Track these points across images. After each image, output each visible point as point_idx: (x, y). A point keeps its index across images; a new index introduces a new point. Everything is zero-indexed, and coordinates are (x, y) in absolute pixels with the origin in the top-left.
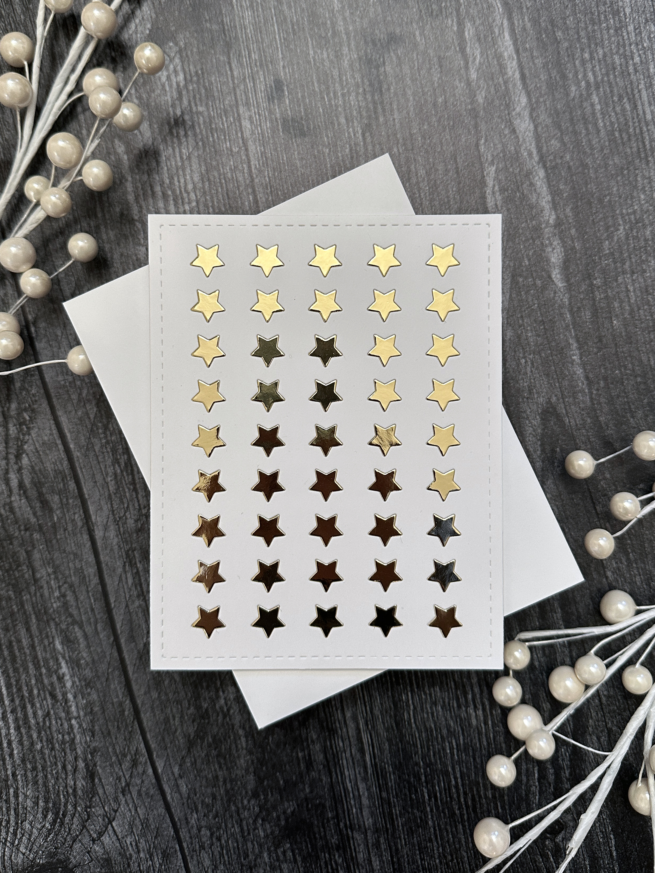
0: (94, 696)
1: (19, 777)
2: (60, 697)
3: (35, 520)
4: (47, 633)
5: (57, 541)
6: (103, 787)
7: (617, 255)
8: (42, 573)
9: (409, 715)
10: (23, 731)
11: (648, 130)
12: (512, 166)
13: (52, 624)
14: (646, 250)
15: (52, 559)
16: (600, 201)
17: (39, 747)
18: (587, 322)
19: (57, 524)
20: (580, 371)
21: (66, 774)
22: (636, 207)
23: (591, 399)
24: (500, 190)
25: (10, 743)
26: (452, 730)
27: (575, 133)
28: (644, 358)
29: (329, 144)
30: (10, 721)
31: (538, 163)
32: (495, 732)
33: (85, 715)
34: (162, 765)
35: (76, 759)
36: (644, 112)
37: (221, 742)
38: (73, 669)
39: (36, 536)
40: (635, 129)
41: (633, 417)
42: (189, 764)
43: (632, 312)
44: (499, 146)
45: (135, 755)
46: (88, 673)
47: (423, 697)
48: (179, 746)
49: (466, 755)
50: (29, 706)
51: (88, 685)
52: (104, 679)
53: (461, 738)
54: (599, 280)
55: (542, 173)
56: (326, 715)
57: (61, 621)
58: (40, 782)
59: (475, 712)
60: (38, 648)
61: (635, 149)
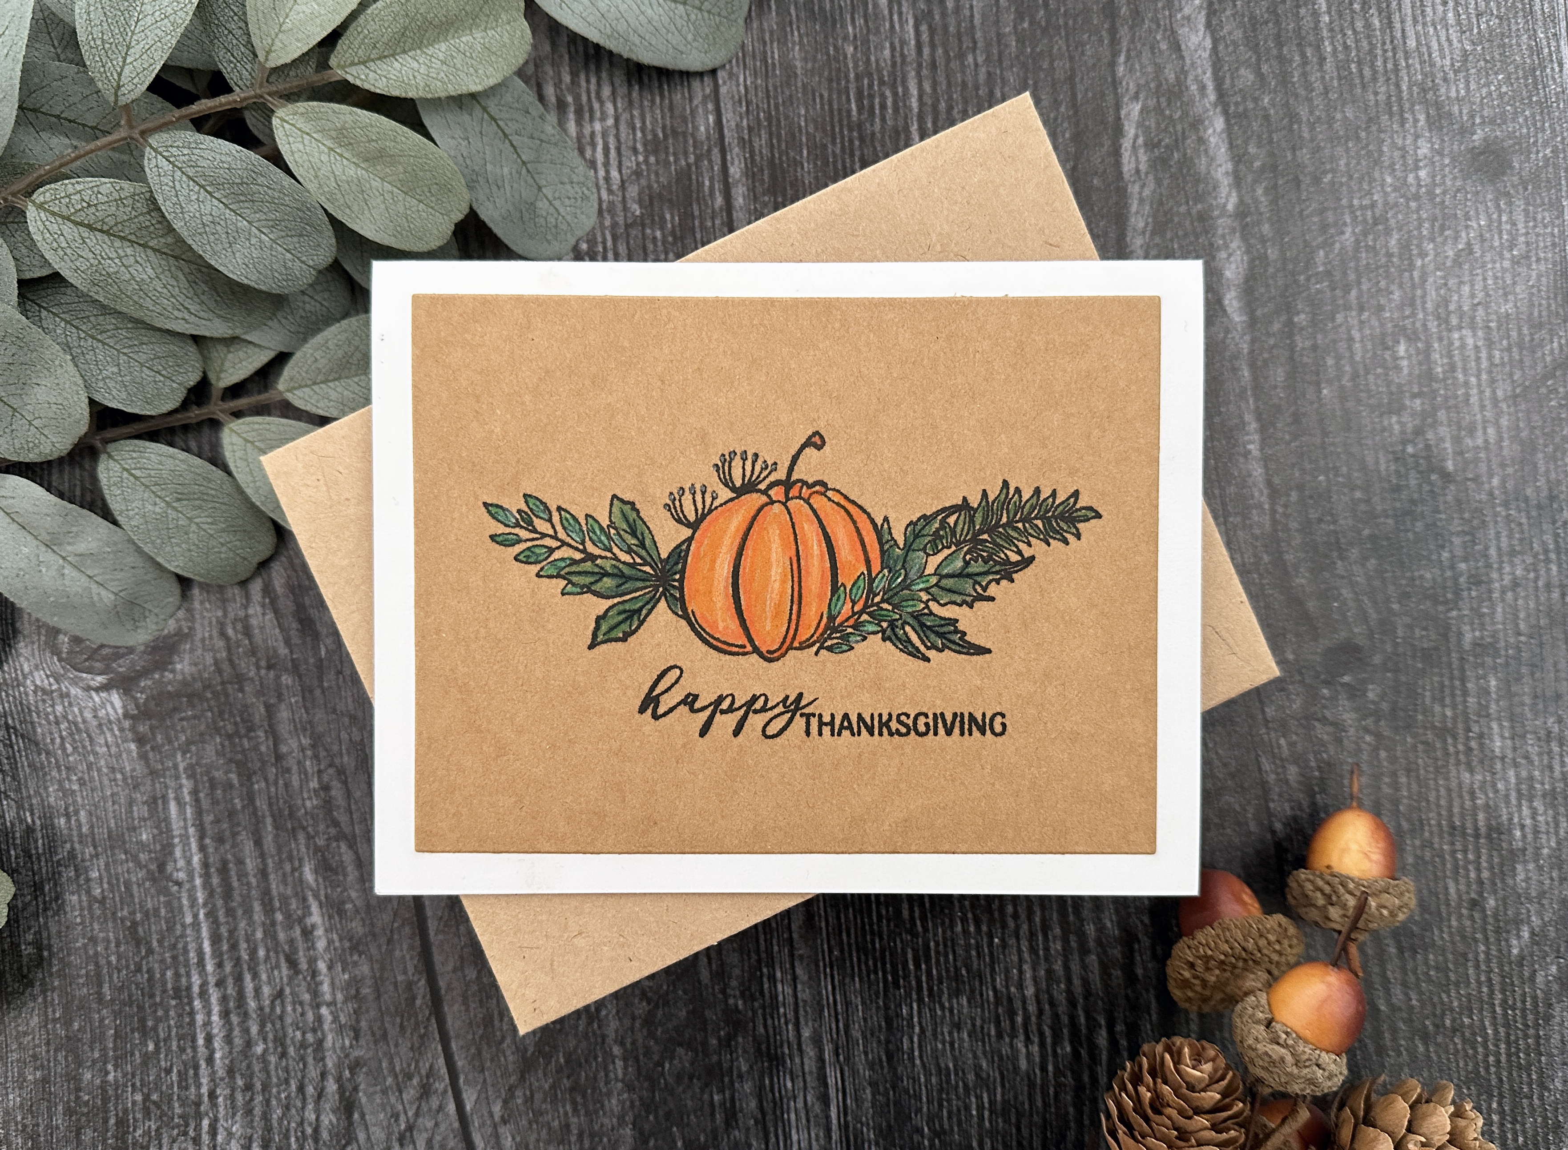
0: (365, 969)
1: (221, 1099)
2: (304, 966)
3: (287, 651)
4: (291, 851)
5: (323, 692)
6: (367, 1129)
7: (1337, 276)
8: (291, 745)
9: (912, 1042)
10: (235, 1019)
11: (1408, 66)
12: (1169, 104)
13: (301, 837)
14: (1386, 272)
15: (310, 722)
16: (1317, 180)
17: (259, 1049)
18: (1275, 387)
19: (325, 663)
20: (1258, 472)
21: (304, 1100)
22: (1375, 197)
23: (1274, 522)
24: (1146, 144)
25: (209, 1039)
26: (984, 1075)
27: (1281, 59)
28: (1370, 460)
29: (855, 36)
30: (214, 999)
31: (1215, 105)
32: (1058, 1086)
33: (346, 1000)
34: (474, 1097)
35: (323, 1075)
36: (1404, 37)
37: (580, 1065)
38: (330, 917)
39: (287, 679)
40: (1385, 62)
41: (1342, 559)
42: (519, 1101)
43: (1355, 376)
44: (1150, 69)
45: (428, 1077)
46: (357, 927)
47: (939, 1013)
48: (506, 1068)
49: (1005, 1121)
50: (248, 978)
51: (355, 948)
52: (383, 940)
53: (999, 1090)
54: (1303, 316)
55: (1219, 123)
56: (767, 1031)
57: (317, 833)
58: (257, 1111)
59: (1027, 1047)
60: (272, 877)
61: (1382, 97)
